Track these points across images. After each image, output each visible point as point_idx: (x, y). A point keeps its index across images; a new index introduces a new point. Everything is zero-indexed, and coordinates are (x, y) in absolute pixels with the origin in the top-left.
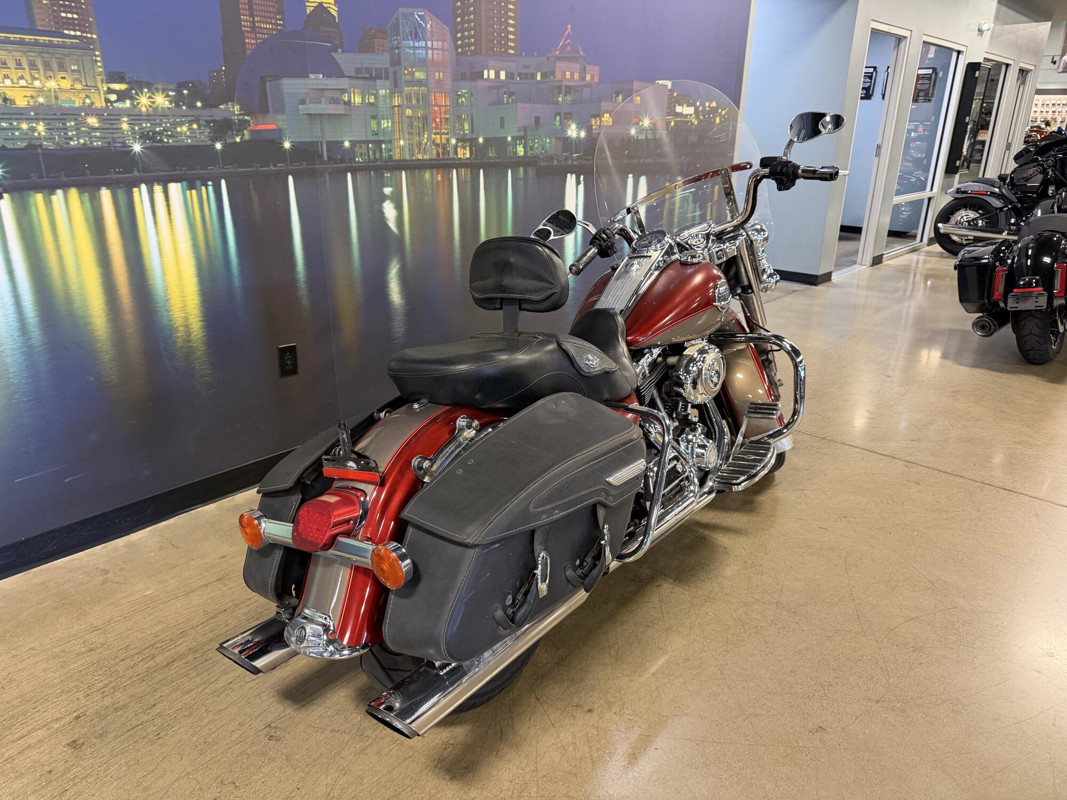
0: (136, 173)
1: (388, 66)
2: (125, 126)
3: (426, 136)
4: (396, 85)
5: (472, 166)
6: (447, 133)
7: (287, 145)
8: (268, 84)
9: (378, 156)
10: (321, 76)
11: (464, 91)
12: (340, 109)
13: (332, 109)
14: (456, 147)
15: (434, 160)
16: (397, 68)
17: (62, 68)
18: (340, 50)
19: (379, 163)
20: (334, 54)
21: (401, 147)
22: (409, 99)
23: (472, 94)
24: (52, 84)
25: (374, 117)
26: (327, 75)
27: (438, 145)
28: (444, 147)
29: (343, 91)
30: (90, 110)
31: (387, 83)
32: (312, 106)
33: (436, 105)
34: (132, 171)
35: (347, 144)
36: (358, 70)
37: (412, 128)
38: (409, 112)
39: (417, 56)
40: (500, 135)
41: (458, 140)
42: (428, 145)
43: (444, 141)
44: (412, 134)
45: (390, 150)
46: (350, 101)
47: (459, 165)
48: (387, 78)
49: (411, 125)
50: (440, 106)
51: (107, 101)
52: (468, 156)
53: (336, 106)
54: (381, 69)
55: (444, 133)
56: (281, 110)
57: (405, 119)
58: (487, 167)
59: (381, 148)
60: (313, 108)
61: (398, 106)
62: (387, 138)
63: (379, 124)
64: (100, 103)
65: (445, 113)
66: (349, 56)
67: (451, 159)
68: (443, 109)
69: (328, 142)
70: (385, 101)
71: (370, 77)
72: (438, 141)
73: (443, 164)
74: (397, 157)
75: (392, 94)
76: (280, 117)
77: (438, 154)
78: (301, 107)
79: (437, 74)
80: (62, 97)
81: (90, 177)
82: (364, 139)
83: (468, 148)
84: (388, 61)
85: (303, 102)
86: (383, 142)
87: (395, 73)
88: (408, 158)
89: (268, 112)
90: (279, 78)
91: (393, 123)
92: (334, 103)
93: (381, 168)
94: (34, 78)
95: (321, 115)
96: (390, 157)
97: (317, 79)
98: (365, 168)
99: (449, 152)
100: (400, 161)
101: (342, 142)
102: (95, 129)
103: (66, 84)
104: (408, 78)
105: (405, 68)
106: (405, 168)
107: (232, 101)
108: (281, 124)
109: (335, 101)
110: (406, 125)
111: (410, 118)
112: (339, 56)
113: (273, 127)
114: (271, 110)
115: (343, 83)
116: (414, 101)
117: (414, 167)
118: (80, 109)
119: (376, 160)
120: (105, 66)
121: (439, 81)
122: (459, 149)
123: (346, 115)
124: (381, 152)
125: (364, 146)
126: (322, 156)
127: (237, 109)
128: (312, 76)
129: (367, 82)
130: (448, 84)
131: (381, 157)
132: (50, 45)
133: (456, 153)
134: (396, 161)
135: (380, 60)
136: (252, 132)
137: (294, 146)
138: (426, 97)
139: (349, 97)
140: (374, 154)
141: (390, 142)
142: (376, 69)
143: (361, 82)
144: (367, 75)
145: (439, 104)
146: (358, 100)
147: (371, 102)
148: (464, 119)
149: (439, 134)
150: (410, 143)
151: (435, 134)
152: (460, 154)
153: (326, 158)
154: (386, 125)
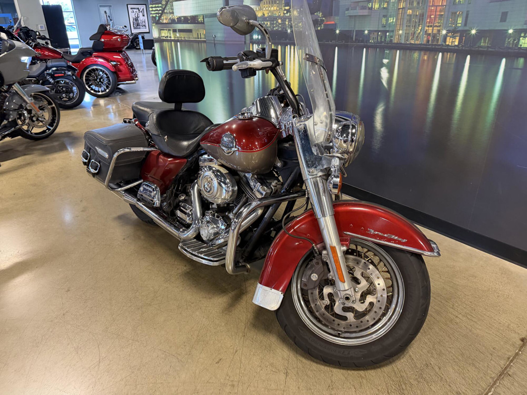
0: (287, 41)
2: (287, 23)
3: (420, 28)
5: (460, 53)
6: (440, 26)
7: (338, 32)
8: (334, 2)
9: (383, 40)
12: (365, 12)
13: (361, 12)
14: (445, 37)
15: (424, 45)
17: (275, 3)
19: (383, 44)
21: (400, 34)
22: (411, 2)
24: (272, 9)
25: (384, 16)
28: (434, 36)
29: (369, 1)
30: (279, 17)
32: (352, 11)
33: (432, 6)
34: (286, 40)
35: (366, 32)
37: (410, 23)
38: (410, 12)
40: (500, 26)
41: (448, 31)
42: (421, 34)
43: (435, 32)
44: (409, 26)
45: (392, 37)
46: (372, 7)
47: (445, 50)
49: (410, 20)
50: (437, 6)
51: (284, 13)
52: (456, 43)
53: (364, 11)
55: (436, 26)
56: (337, 14)
57: (406, 16)
58: (477, 55)
59: (386, 35)
60: (352, 13)
61: (402, 8)
62: (391, 29)
63: (387, 20)
64: (282, 15)
65: (441, 11)
67: (439, 45)
68: (439, 8)
69: (356, 31)
70: (394, 5)
72: (430, 32)
73: (432, 48)
74: (395, 41)
75: (399, 1)
76: (336, 18)
77: (428, 41)
78: (346, 12)
80: (274, 13)
81: (277, 41)
82: (377, 29)
83: (458, 38)
85: (348, 9)
86: (388, 31)
88: (403, 42)
89: (332, 15)
91: (396, 20)
92: (363, 9)
93: (385, 46)
94: (269, 7)
95: (355, 16)
96: (391, 41)
98: (374, 47)
99: (438, 40)
100: (397, 43)
101: (364, 31)
102: (280, 24)
103: (275, 8)
106: (400, 49)
107: (319, 11)
108: (337, 22)
109: (363, 8)
110: (405, 21)
111: (410, 15)
113: (333, 22)
116: (415, 4)
117: (406, 48)
118: (277, 17)
119: (381, 42)
122: (448, 38)
123: (368, 15)
124: (386, 37)
125: (376, 34)
126: (352, 38)
127: (320, 14)
131: (385, 40)
133: (445, 40)
134: (394, 43)
136: (325, 25)
137: (341, 32)
138: (425, 1)
139: (372, 5)
140: (381, 38)
141: (393, 31)
145: (436, 4)
146: (377, 6)
147: (385, 6)
148: (458, 16)
149: (431, 26)
150: (407, 32)
151: (428, 27)
152: (449, 41)
153: (354, 40)
154: (392, 21)
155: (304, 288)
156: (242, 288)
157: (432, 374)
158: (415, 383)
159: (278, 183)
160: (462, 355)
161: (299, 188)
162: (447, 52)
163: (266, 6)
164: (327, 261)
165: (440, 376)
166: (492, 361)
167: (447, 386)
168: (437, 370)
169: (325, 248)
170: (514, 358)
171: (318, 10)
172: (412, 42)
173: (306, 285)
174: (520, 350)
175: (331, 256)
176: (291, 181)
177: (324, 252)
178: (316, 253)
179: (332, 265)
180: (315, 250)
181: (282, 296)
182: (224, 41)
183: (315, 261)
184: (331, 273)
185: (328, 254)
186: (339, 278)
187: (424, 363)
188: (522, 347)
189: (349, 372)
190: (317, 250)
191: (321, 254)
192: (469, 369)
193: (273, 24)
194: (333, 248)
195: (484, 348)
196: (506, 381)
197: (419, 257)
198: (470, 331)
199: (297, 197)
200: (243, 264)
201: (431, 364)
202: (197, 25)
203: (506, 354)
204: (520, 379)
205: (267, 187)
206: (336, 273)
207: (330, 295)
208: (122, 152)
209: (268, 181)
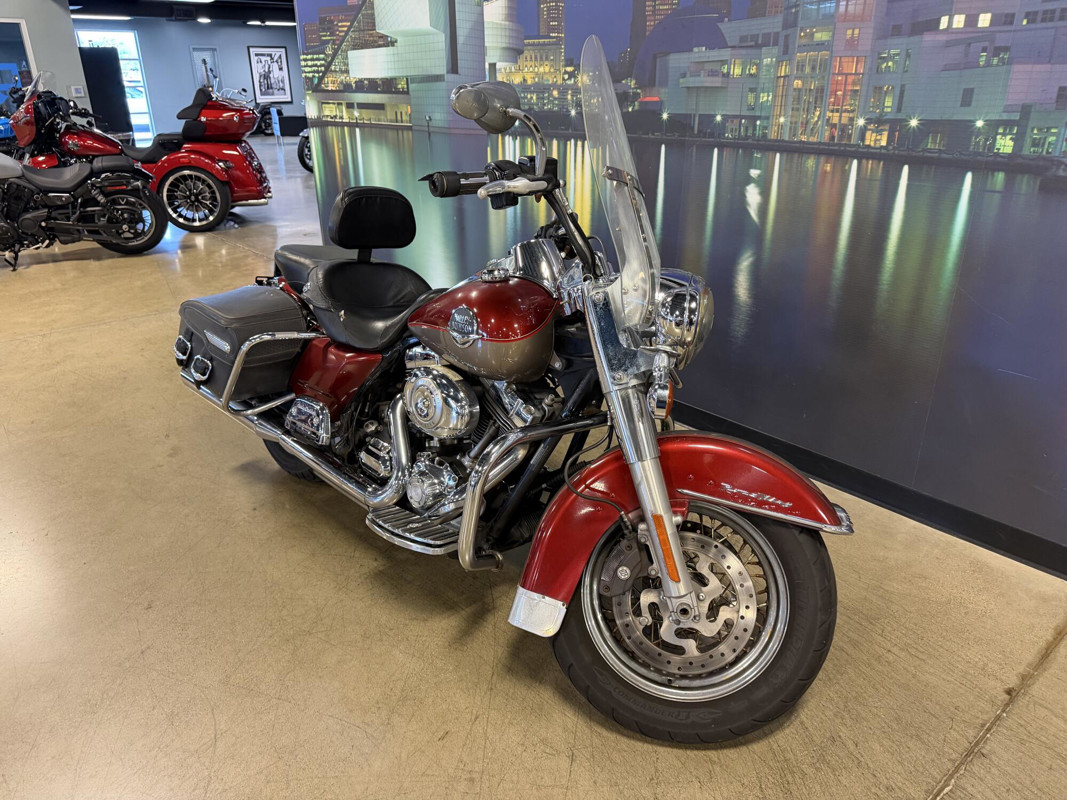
0: (570, 131)
1: (780, 29)
2: (569, 97)
3: (818, 113)
4: (785, 52)
5: (891, 161)
6: (853, 111)
7: (665, 116)
8: (658, 60)
9: (750, 133)
10: (704, 48)
11: (893, 52)
12: (717, 82)
13: (709, 82)
14: (863, 131)
15: (824, 144)
16: (790, 31)
17: (547, 59)
18: (726, 19)
19: (750, 141)
20: (719, 24)
21: (781, 124)
22: (801, 67)
23: (908, 55)
24: (541, 70)
25: (752, 90)
26: (710, 47)
27: (834, 126)
28: (843, 129)
29: (724, 62)
30: (555, 86)
31: (775, 50)
32: (691, 79)
33: (839, 74)
34: (568, 130)
35: (719, 118)
36: (743, 39)
37: (799, 103)
38: (798, 83)
39: (822, 12)
40: (961, 114)
41: (869, 121)
42: (820, 125)
43: (845, 121)
44: (798, 110)
45: (766, 128)
46: (728, 73)
47: (864, 154)
48: (776, 43)
49: (798, 99)
50: (847, 75)
51: (564, 79)
52: (884, 143)
53: (714, 79)
54: (769, 34)
55: (846, 111)
56: (664, 83)
57: (791, 91)
58: (921, 164)
59: (755, 125)
60: (691, 81)
61: (784, 77)
62: (763, 114)
63: (757, 98)
64: (560, 82)
65: (854, 83)
66: (735, 24)
67: (854, 146)
68: (850, 79)
69: (700, 115)
70: (768, 71)
71: (753, 45)
72: (835, 120)
73: (839, 151)
74: (772, 135)
75: (779, 63)
76: (663, 90)
77: (832, 137)
78: (681, 80)
79: (849, 32)
80: (545, 77)
81: (550, 131)
82: (738, 113)
83: (886, 134)
84: (781, 24)
85: (684, 75)
86: (759, 118)
87: (787, 37)
88: (787, 138)
89: (654, 85)
90: (669, 54)
91: (774, 97)
92: (713, 75)
93: (753, 146)
94: (536, 66)
95: (698, 88)
96: (765, 135)
97: (699, 52)
98: (734, 145)
99: (850, 136)
100: (776, 141)
101: (714, 116)
102: (555, 99)
103: (547, 69)
104: (804, 41)
105: (801, 30)
106: (781, 151)
108: (664, 97)
109: (713, 73)
110: (791, 99)
111: (799, 90)
112: (725, 27)
113: (656, 99)
114: (657, 83)
115: (725, 54)
116: (807, 70)
117: (793, 150)
118: (550, 85)
119: (747, 137)
120: (565, 56)
121: (851, 43)
122: (868, 134)
123: (722, 87)
124: (754, 129)
125: (736, 121)
126: (693, 128)
127: (633, 83)
128: (696, 50)
129: (750, 51)
130: (866, 45)
131: (754, 134)
132: (544, 44)
133: (863, 138)
134: (770, 140)
135: (772, 24)
136: (641, 103)
137: (671, 117)
138: (825, 65)
139: (729, 69)
140: (746, 130)
141: (767, 118)
142: (764, 35)
143: (744, 52)
144: (753, 43)
145: (845, 71)
146: (737, 71)
147: (752, 72)
148: (886, 92)
149: (837, 111)
150: (794, 120)
151: (832, 111)
152: (870, 139)
153: (696, 132)
154: (765, 98)
155: (605, 594)
156: (486, 600)
157: (841, 754)
158: (810, 771)
159: (556, 399)
160: (898, 720)
161: (593, 409)
162: (868, 159)
163: (529, 64)
164: (648, 543)
165: (857, 759)
166: (952, 731)
167: (870, 776)
168: (852, 748)
169: (642, 519)
170: (993, 724)
171: (629, 75)
172: (804, 138)
173: (607, 588)
174: (1003, 711)
175: (654, 533)
176: (580, 395)
177: (642, 526)
178: (627, 528)
179: (657, 551)
180: (625, 522)
181: (564, 610)
182: (449, 128)
183: (624, 543)
184: (655, 565)
185: (648, 530)
186: (669, 574)
187: (828, 735)
188: (1007, 705)
189: (688, 752)
190: (628, 523)
191: (635, 530)
192: (911, 745)
193: (543, 98)
194: (658, 519)
195: (938, 707)
196: (977, 767)
197: (814, 535)
198: (914, 676)
199: (591, 425)
200: (490, 552)
201: (840, 737)
202: (394, 95)
203: (978, 718)
204: (1001, 762)
205: (534, 406)
206: (663, 565)
207: (653, 607)
208: (258, 340)
209: (537, 396)
